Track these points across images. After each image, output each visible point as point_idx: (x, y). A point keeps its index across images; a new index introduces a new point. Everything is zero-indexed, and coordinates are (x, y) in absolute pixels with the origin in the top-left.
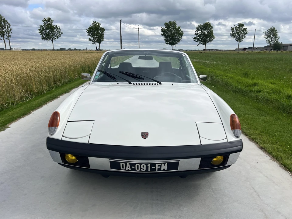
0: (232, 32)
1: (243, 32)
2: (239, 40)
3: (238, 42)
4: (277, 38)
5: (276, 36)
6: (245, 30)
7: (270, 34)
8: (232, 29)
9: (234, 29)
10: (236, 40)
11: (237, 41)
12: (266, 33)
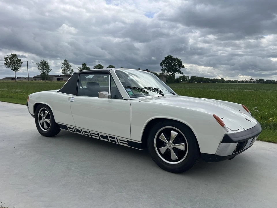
0: (6, 62)
1: (18, 62)
2: (15, 70)
3: (14, 72)
4: (49, 69)
5: (48, 68)
6: (19, 60)
7: (43, 66)
8: (6, 59)
9: (8, 59)
10: (11, 69)
11: (13, 70)
12: (39, 65)
